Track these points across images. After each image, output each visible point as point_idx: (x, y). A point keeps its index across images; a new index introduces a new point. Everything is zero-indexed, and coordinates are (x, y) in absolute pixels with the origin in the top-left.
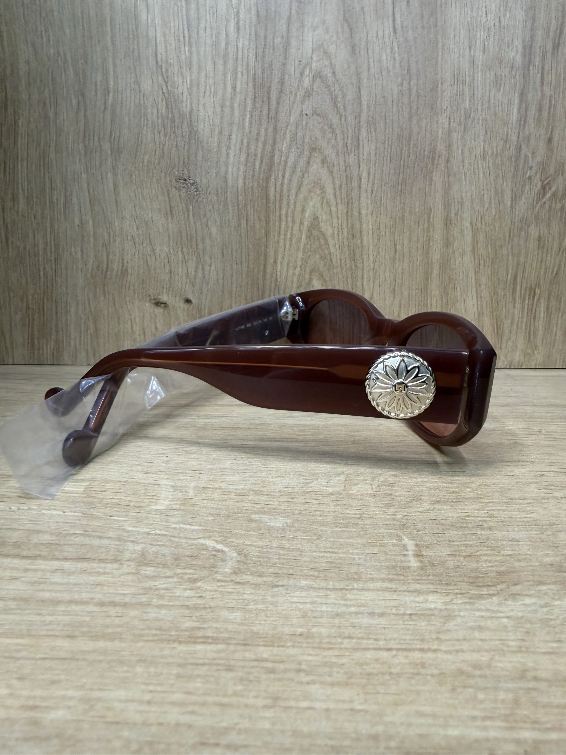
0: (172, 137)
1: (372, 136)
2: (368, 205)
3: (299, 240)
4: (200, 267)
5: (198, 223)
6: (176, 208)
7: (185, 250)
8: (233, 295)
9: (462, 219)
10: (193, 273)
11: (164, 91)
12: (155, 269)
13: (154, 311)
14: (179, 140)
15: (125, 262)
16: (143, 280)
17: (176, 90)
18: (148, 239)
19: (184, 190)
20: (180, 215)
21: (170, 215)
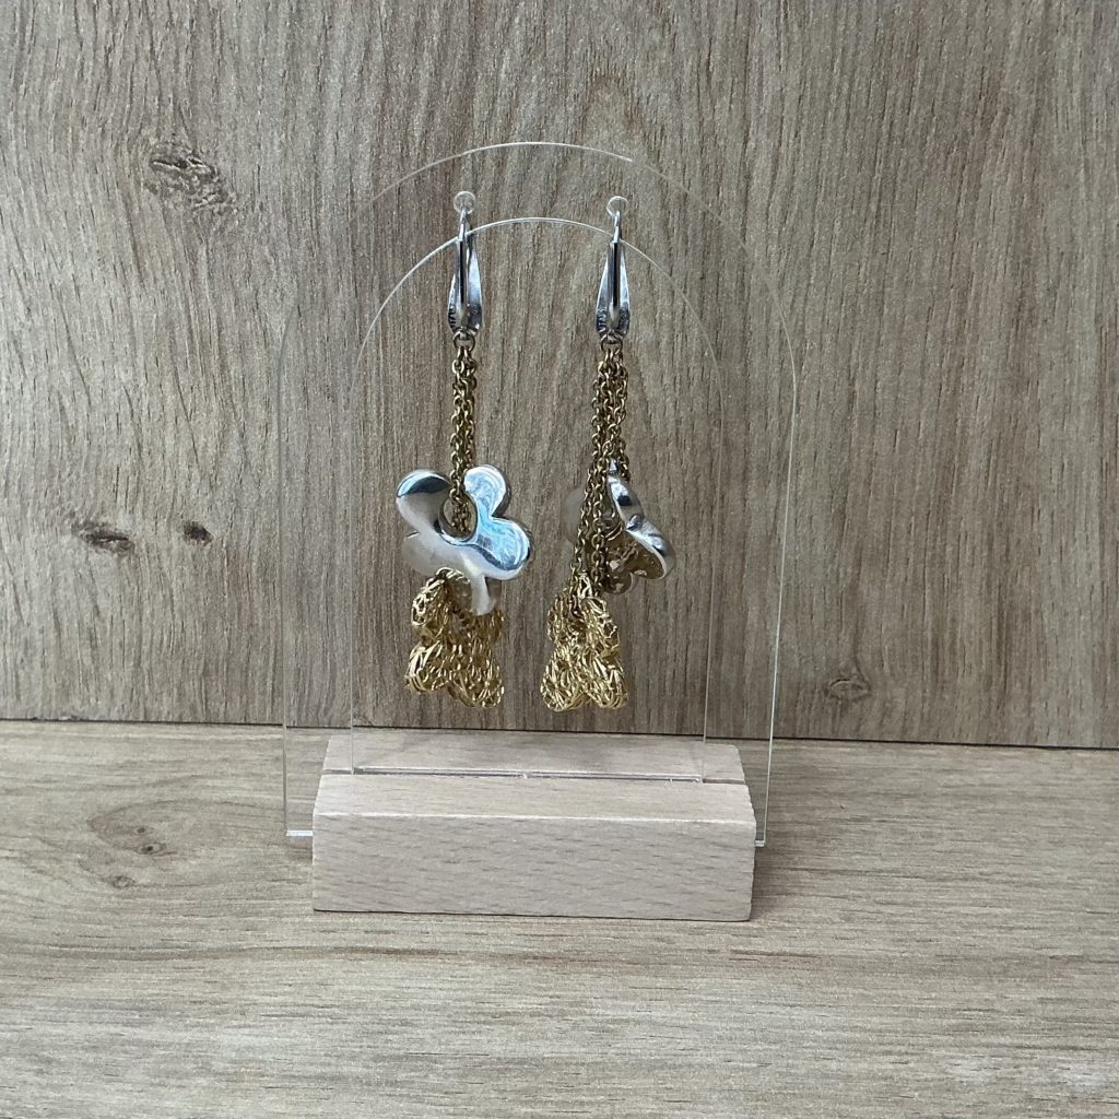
1: (790, 42)
2: (768, 256)
3: (549, 360)
4: (236, 433)
5: (228, 299)
6: (155, 252)
7: (184, 379)
8: (337, 521)
9: (1069, 306)
10: (211, 451)
12: (88, 435)
14: (159, 35)
18: (66, 344)
19: (179, 197)
20: (167, 272)
21: (135, 273)
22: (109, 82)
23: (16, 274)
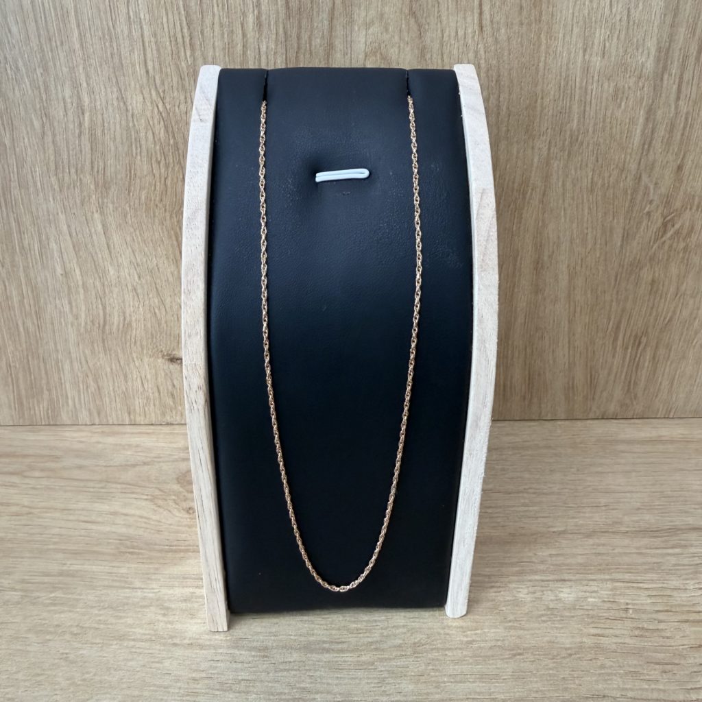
11: (161, 109)
13: (169, 367)
15: (128, 315)
16: (152, 335)
17: (177, 109)
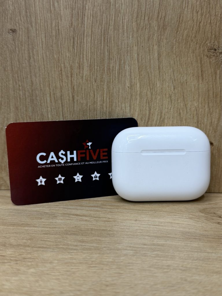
0: (207, 16)
6: (206, 72)
7: (211, 105)
10: (216, 122)
14: (213, 18)
18: (182, 97)
19: (214, 58)
20: (209, 77)
21: (201, 78)
22: (199, 30)
23: (172, 80)
